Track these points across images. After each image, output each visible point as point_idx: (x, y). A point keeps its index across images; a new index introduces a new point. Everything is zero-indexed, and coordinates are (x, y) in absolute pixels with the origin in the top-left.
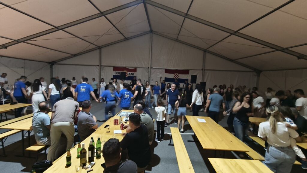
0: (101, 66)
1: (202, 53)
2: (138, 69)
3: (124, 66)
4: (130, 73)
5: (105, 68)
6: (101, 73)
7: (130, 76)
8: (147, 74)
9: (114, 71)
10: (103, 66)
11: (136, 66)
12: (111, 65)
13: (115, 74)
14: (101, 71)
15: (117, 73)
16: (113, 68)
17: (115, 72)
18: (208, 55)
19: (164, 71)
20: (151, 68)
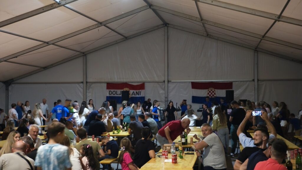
0: (87, 82)
1: (251, 53)
3: (125, 80)
4: (134, 92)
5: (93, 85)
6: (87, 94)
8: (161, 92)
10: (90, 83)
11: (144, 80)
12: (103, 81)
14: (87, 91)
15: (112, 93)
16: (106, 85)
19: (190, 85)
20: (168, 81)
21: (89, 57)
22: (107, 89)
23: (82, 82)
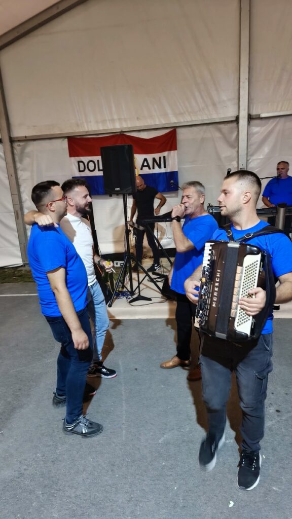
0: (12, 141)
2: (183, 136)
3: (116, 126)
4: (145, 160)
5: (32, 147)
6: (20, 173)
7: (146, 171)
9: (75, 160)
10: (20, 140)
11: (173, 120)
12: (57, 132)
13: (80, 171)
14: (18, 165)
15: (86, 167)
16: (65, 143)
17: (79, 162)
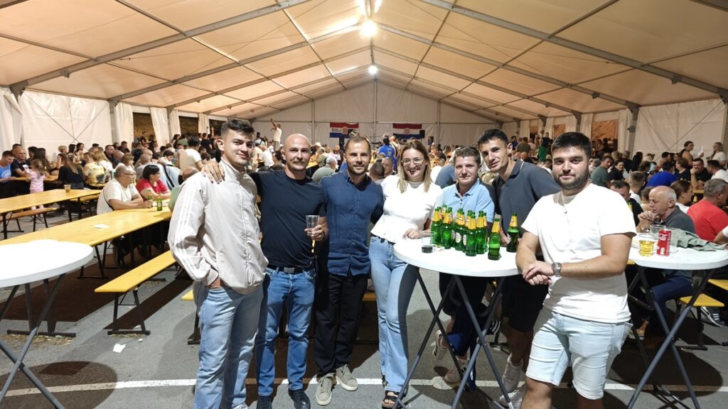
1: (435, 104)
2: (360, 125)
3: (344, 121)
5: (319, 124)
6: (315, 131)
8: (371, 130)
10: (317, 122)
11: (358, 121)
12: (328, 121)
14: (315, 128)
16: (329, 124)
17: (332, 129)
18: (444, 107)
19: (392, 126)
20: (376, 122)
21: (317, 102)
22: (331, 126)
23: (312, 122)
